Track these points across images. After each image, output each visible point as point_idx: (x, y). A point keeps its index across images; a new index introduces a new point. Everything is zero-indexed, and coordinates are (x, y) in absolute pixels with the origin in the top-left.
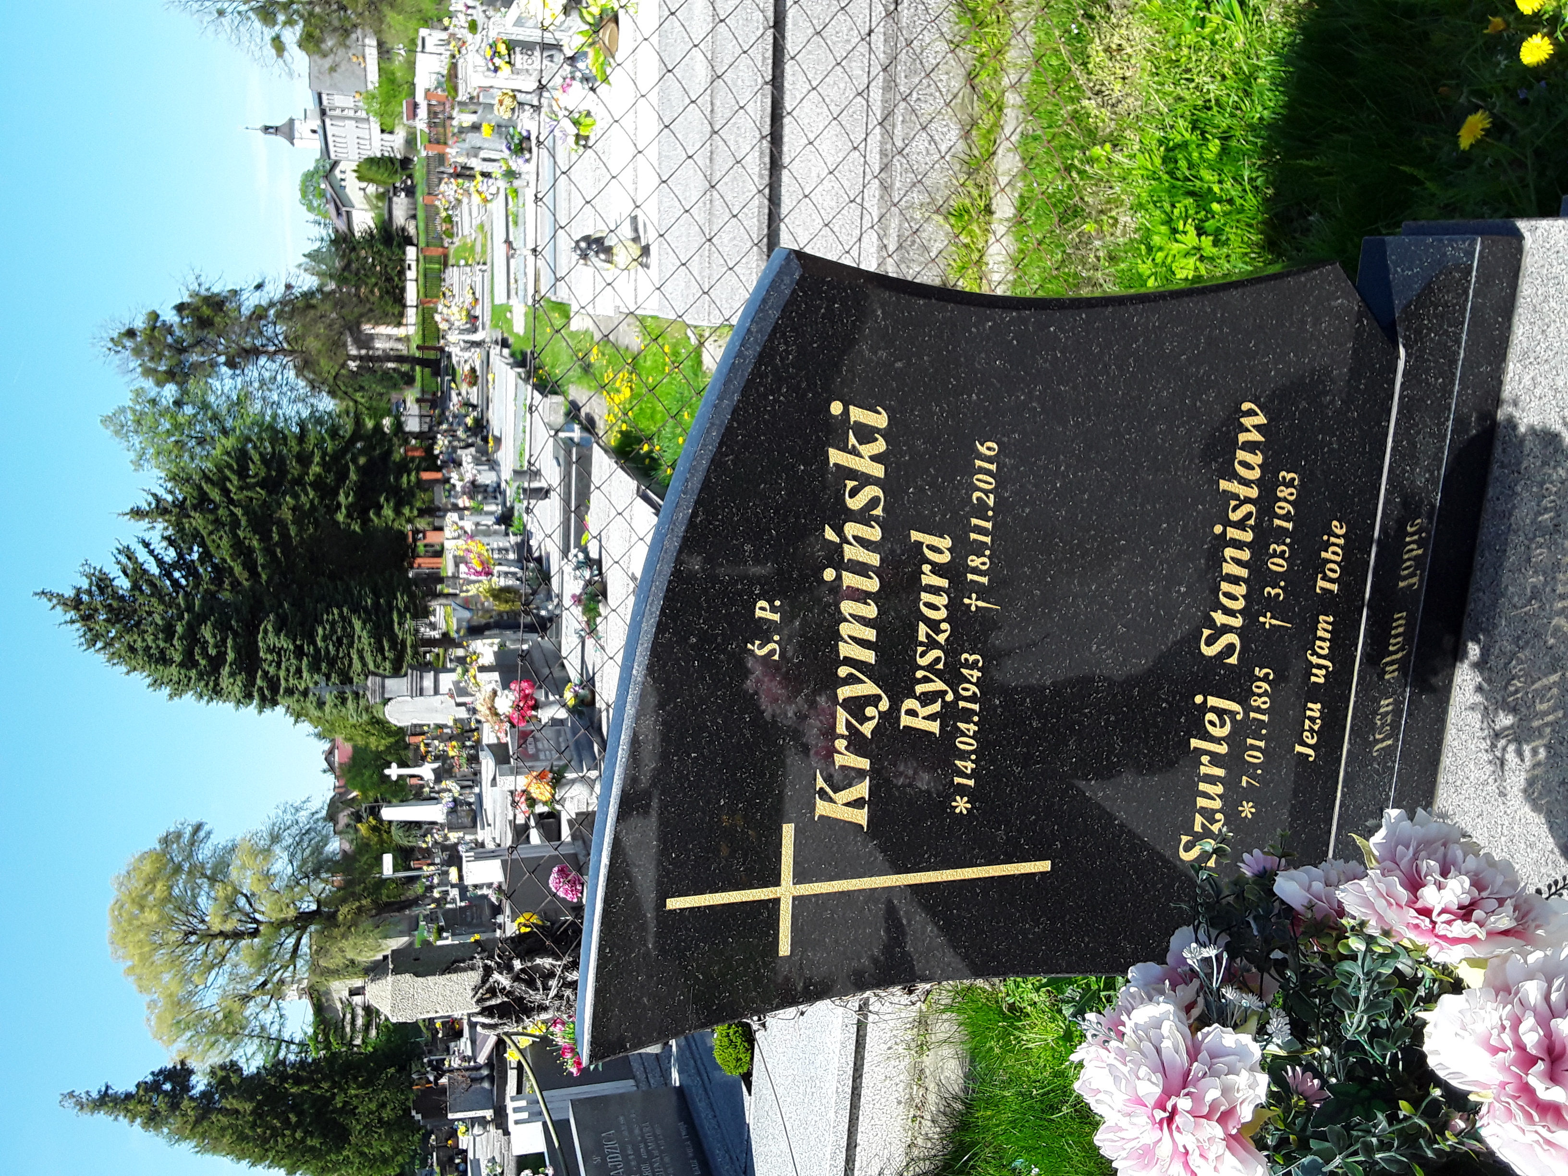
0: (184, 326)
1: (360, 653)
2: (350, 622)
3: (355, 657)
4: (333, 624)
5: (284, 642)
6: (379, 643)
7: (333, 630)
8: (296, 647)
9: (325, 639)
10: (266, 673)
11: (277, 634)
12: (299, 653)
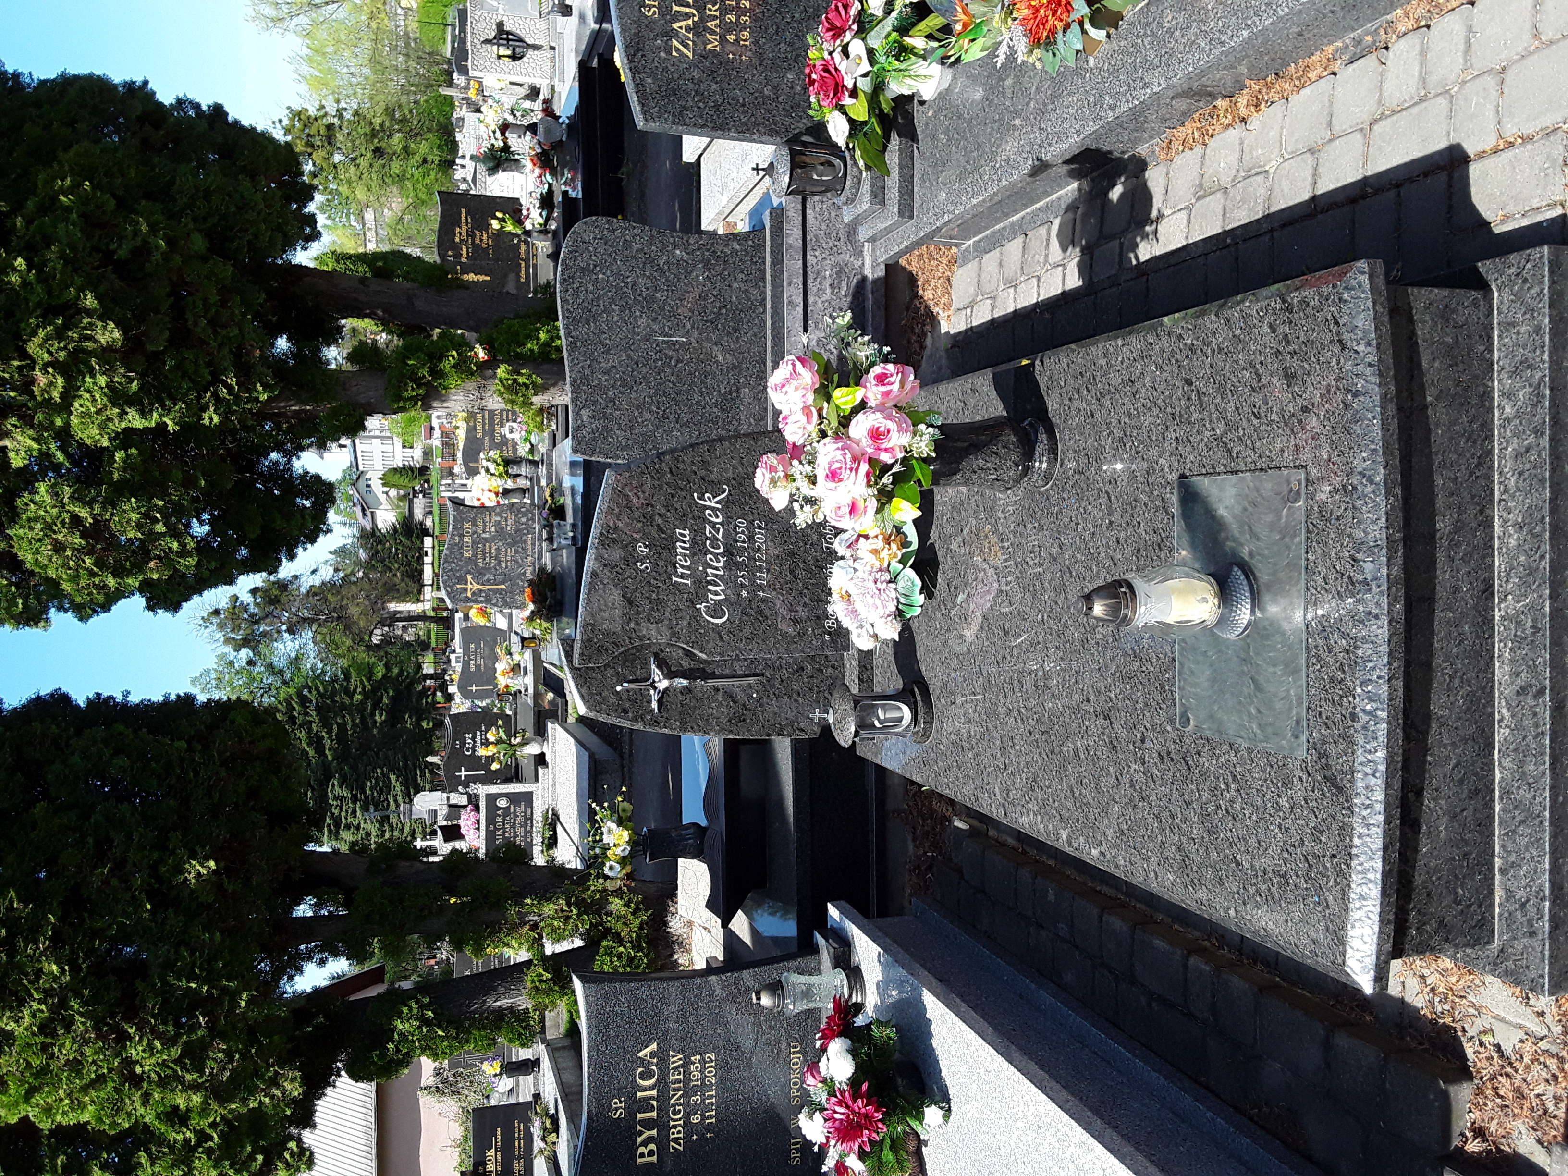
0: (257, 605)
1: (395, 796)
2: (388, 778)
3: (391, 800)
4: (377, 779)
5: (345, 793)
6: (408, 789)
7: (377, 783)
8: (353, 795)
9: (371, 789)
10: (332, 814)
11: (341, 787)
12: (355, 799)
